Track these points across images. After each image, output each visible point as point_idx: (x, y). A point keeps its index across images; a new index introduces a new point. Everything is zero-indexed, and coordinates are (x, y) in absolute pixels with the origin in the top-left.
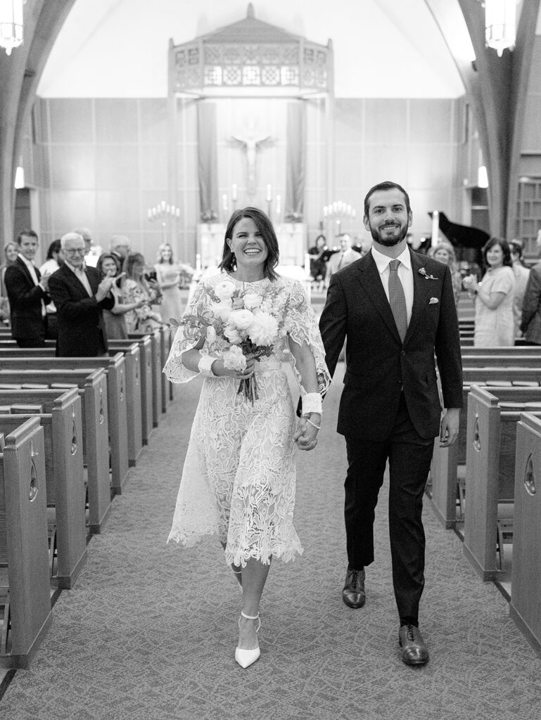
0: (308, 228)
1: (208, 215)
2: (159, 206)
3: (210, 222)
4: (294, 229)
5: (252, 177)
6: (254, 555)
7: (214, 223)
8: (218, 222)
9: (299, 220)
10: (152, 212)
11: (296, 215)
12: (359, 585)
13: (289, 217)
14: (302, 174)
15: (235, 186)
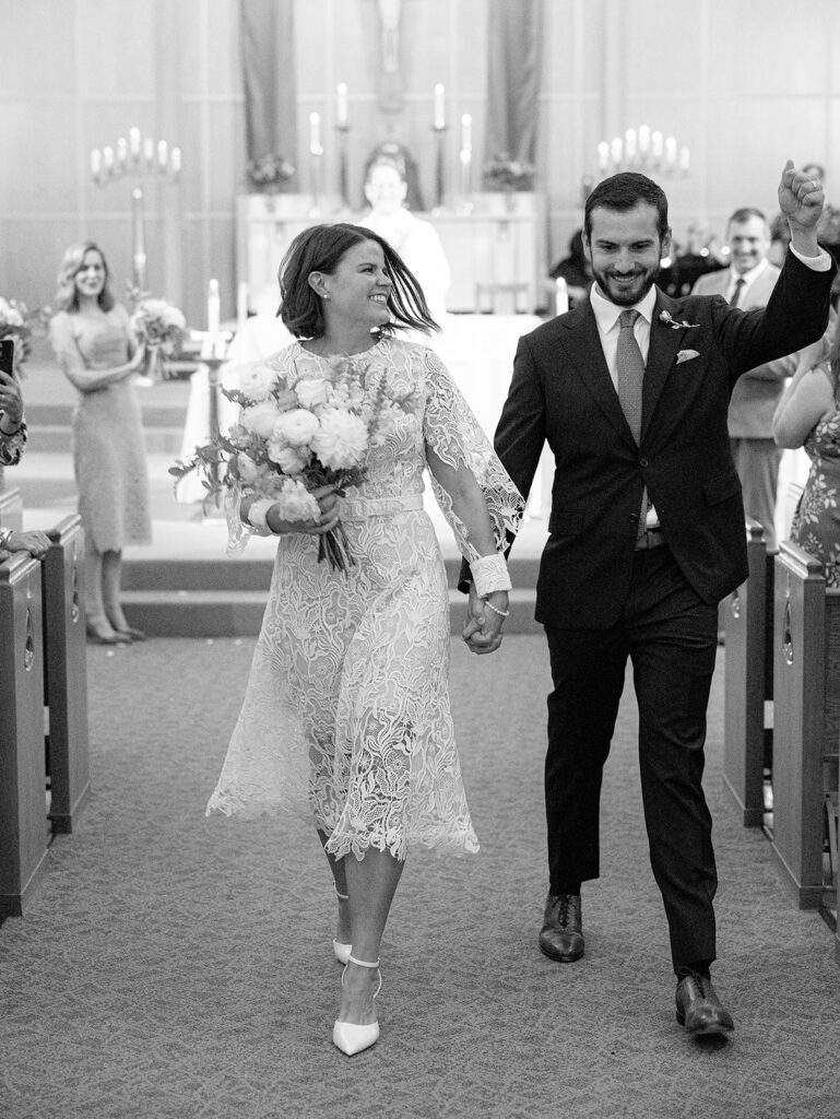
0: (549, 207)
1: (268, 169)
2: (122, 142)
3: (274, 188)
4: (510, 207)
5: (391, 65)
6: (376, 843)
7: (281, 191)
8: (296, 190)
9: (523, 183)
10: (101, 158)
11: (516, 168)
12: (572, 922)
13: (495, 174)
14: (532, 56)
15: (342, 88)
